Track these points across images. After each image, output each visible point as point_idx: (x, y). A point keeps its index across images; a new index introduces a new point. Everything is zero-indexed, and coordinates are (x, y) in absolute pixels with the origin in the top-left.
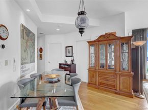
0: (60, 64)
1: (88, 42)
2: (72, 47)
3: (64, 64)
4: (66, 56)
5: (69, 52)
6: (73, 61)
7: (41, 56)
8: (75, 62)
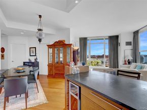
0: (24, 63)
1: (48, 45)
2: (35, 48)
3: (28, 63)
4: (30, 56)
5: (33, 52)
6: (36, 59)
7: (3, 56)
8: (38, 61)
